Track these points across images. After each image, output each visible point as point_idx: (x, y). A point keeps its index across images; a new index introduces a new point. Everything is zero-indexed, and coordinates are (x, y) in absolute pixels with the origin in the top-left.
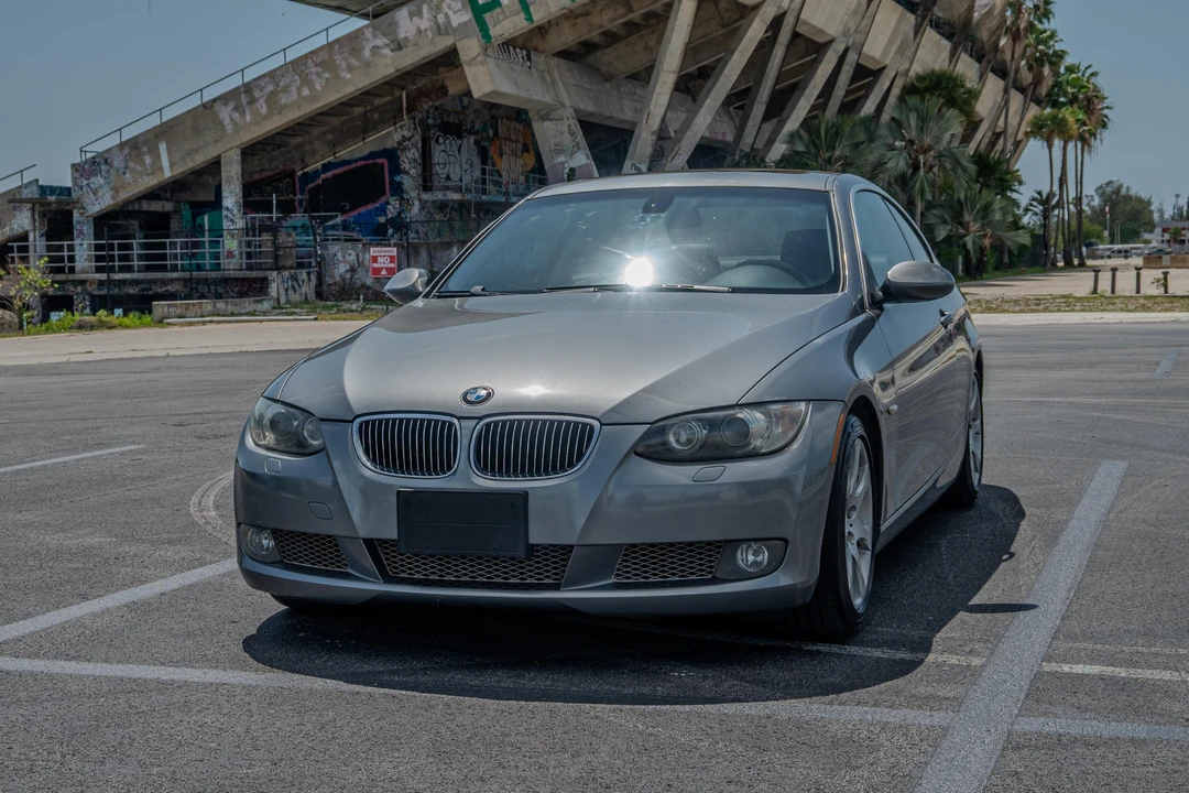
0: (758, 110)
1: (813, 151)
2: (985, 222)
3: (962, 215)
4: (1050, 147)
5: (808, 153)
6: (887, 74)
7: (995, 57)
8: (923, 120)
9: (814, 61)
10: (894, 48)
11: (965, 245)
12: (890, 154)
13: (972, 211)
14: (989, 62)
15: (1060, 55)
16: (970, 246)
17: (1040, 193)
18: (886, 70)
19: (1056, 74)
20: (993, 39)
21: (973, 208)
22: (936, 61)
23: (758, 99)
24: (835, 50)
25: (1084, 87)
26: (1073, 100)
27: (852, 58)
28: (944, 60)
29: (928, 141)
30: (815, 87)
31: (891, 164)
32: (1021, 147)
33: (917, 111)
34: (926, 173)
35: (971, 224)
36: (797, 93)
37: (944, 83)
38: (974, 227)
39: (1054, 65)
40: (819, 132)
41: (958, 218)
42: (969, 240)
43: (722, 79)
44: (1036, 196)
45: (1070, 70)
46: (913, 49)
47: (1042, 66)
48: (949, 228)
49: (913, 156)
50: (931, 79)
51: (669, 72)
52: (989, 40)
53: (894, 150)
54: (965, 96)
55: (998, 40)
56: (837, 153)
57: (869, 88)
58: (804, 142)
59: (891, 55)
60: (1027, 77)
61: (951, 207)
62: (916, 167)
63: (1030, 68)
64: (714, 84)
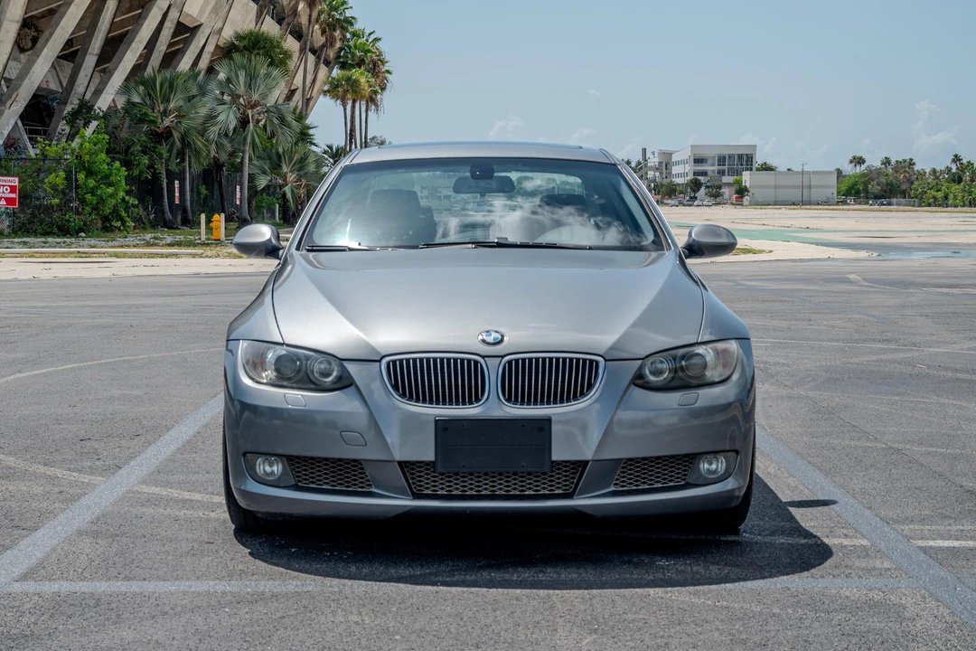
0: (90, 61)
1: (148, 102)
2: (302, 173)
3: (280, 166)
4: (345, 106)
5: (144, 104)
6: (203, 32)
7: (293, 21)
8: (252, 79)
9: (140, 14)
10: (209, 8)
11: (284, 195)
12: (220, 108)
13: (290, 164)
14: (289, 24)
15: (350, 21)
16: (289, 195)
17: (330, 147)
18: (201, 29)
19: (343, 38)
20: (293, 3)
21: (291, 160)
22: (243, 22)
23: (90, 51)
24: (160, 8)
25: (369, 51)
26: (360, 63)
27: (174, 15)
28: (251, 21)
29: (255, 97)
30: (140, 41)
31: (222, 118)
32: (311, 103)
33: (244, 67)
34: (255, 126)
35: (289, 174)
36: (123, 46)
37: (262, 44)
38: (291, 177)
39: (344, 29)
40: (155, 87)
41: (276, 167)
42: (287, 189)
43: (58, 30)
44: (327, 149)
45: (354, 34)
46: (226, 9)
47: (335, 30)
48: (269, 178)
49: (242, 111)
50: (250, 39)
51: (11, 21)
52: (289, 4)
53: (224, 104)
54: (281, 56)
55: (297, 3)
56: (172, 105)
57: (187, 42)
58: (139, 94)
59: (206, 15)
60: (318, 39)
61: (270, 158)
62: (244, 122)
63: (323, 32)
64: (51, 35)
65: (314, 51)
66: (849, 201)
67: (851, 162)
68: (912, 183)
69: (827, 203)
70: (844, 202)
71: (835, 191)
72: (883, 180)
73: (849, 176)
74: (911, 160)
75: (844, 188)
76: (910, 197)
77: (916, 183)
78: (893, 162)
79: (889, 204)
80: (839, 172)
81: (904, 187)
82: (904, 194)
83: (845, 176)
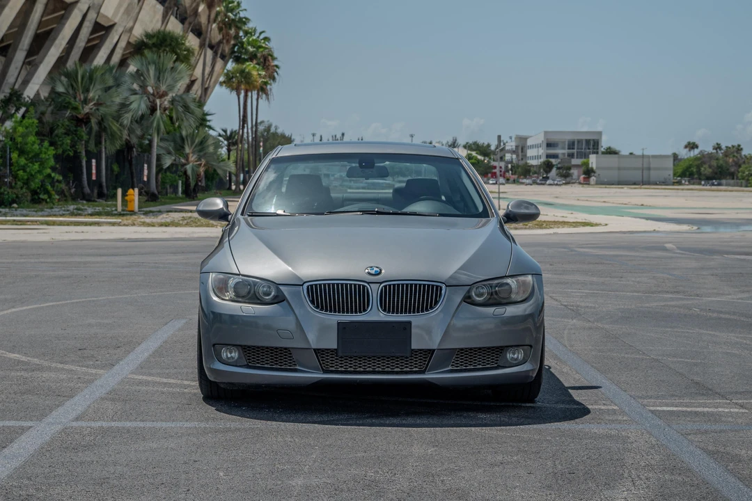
0: (20, 56)
1: (71, 92)
2: (202, 154)
3: (183, 148)
4: (238, 95)
5: (67, 93)
6: (116, 31)
7: (194, 20)
8: (160, 72)
9: (63, 15)
10: (122, 10)
11: (185, 173)
12: (133, 98)
13: (191, 146)
14: (190, 23)
15: (243, 21)
16: (189, 172)
17: (225, 131)
18: (115, 28)
19: (237, 37)
20: (194, 5)
21: (193, 142)
22: (151, 21)
23: (20, 47)
24: (80, 10)
25: (261, 47)
26: (253, 57)
27: (92, 16)
28: (158, 21)
29: (163, 88)
30: (63, 39)
31: (134, 106)
32: (209, 92)
33: (154, 63)
34: (161, 113)
35: (191, 155)
36: (48, 43)
37: (169, 41)
38: (192, 158)
39: (238, 28)
40: (77, 76)
41: (179, 148)
42: (189, 168)
44: (222, 133)
45: (246, 33)
46: (137, 11)
47: (230, 28)
48: (173, 158)
49: (151, 100)
50: (158, 37)
52: (191, 6)
53: (136, 94)
54: (185, 53)
55: (198, 6)
56: (91, 95)
57: (102, 39)
58: (63, 85)
59: (120, 15)
60: (215, 34)
61: (174, 141)
62: (153, 109)
63: (220, 29)
65: (211, 47)
66: (683, 182)
67: (686, 147)
68: (740, 166)
69: (664, 183)
70: (679, 183)
71: (671, 173)
72: (714, 163)
73: (684, 159)
74: (739, 146)
75: (680, 171)
76: (737, 178)
77: (743, 166)
78: (723, 147)
79: (719, 184)
80: (675, 156)
81: (732, 170)
82: (732, 175)
83: (681, 160)
